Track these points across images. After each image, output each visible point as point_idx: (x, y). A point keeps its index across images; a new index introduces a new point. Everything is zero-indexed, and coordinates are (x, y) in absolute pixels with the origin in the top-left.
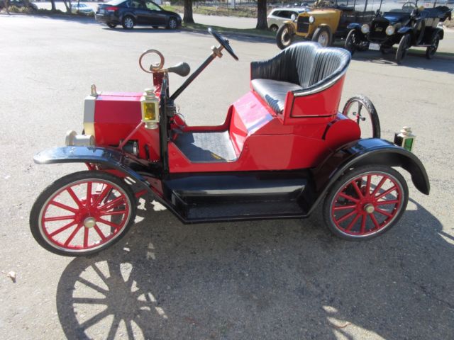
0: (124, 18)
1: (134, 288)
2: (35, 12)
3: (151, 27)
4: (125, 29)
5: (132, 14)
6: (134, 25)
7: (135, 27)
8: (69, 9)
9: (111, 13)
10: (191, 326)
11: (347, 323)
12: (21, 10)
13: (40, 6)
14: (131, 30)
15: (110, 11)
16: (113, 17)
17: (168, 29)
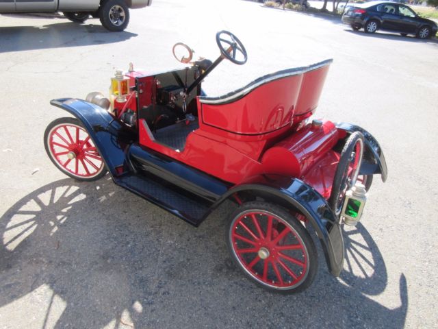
0: (369, 22)
1: (65, 210)
2: (307, 10)
3: (399, 34)
4: (367, 33)
5: (379, 19)
6: (378, 29)
7: (377, 32)
8: (335, 10)
9: (358, 15)
10: (53, 248)
11: (132, 324)
12: (294, 7)
13: (313, 4)
14: (373, 34)
15: (357, 13)
16: (358, 20)
17: (418, 38)
